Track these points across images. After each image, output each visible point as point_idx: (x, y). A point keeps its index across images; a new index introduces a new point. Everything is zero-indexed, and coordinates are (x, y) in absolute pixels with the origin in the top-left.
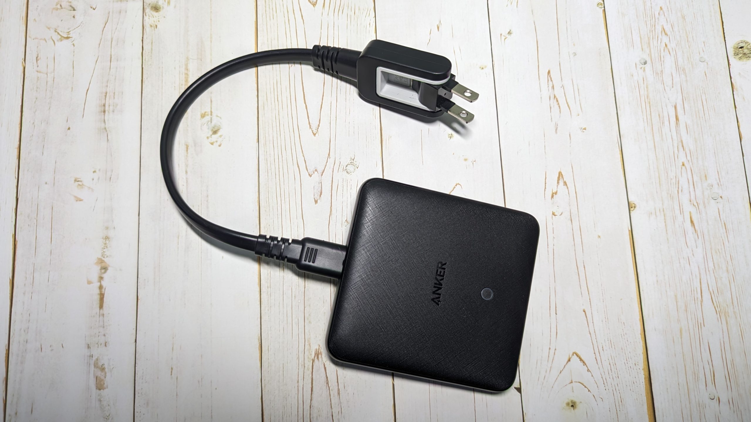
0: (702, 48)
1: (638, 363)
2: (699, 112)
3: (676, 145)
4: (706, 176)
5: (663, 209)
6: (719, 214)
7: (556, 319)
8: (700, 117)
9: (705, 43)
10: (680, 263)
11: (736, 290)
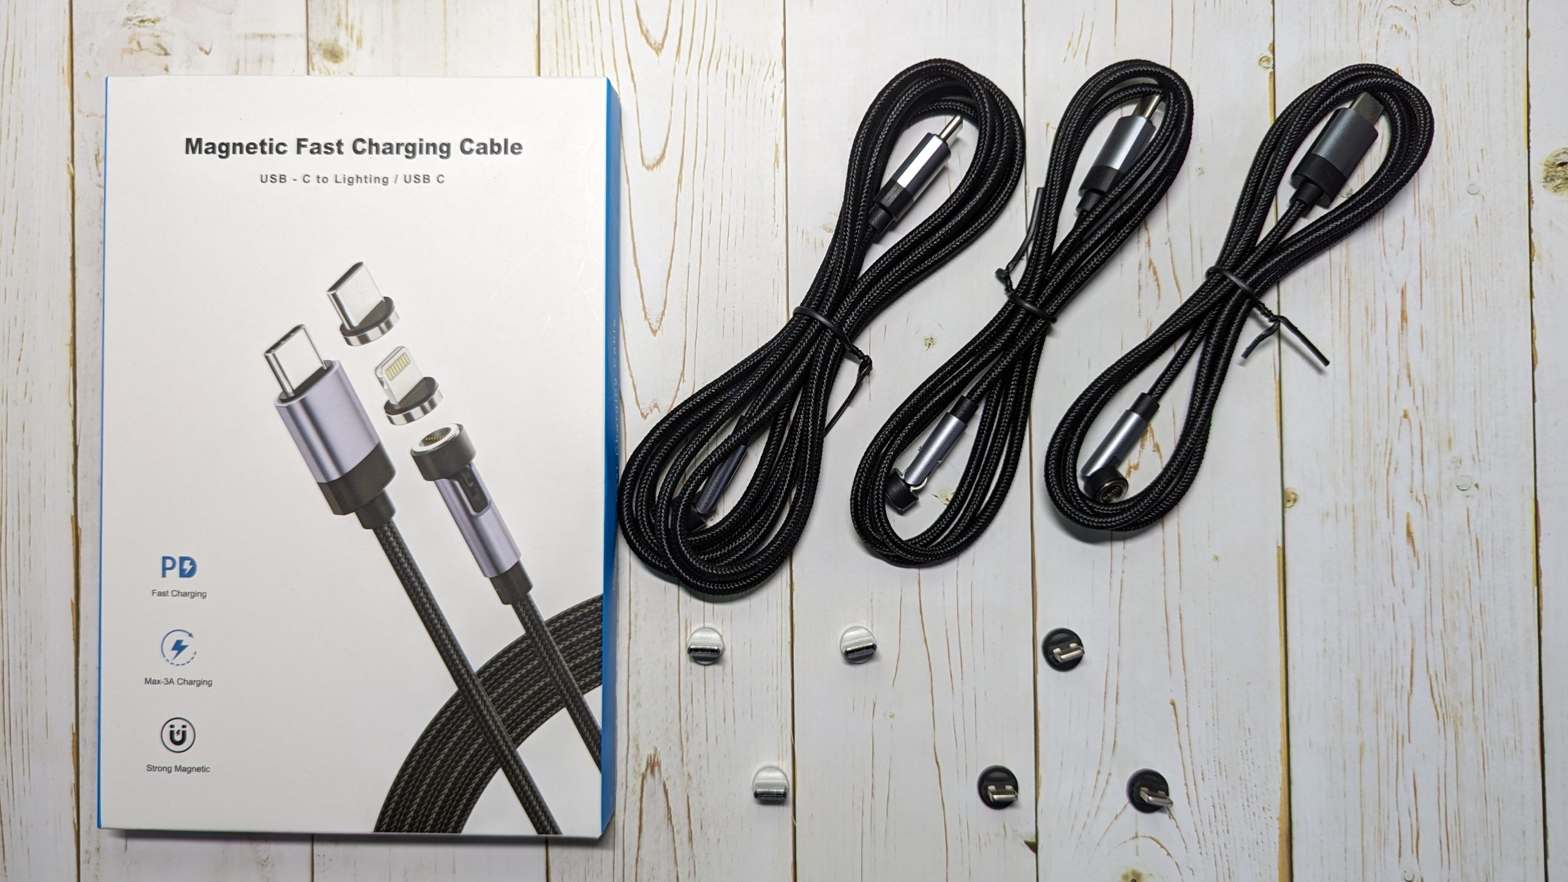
0: (1477, 164)
1: (1269, 805)
2: (1451, 304)
3: (1394, 373)
4: (1450, 441)
5: (1353, 507)
6: (1468, 521)
7: (1116, 717)
8: (1452, 315)
9: (1484, 153)
10: (1375, 616)
11: (1482, 674)
